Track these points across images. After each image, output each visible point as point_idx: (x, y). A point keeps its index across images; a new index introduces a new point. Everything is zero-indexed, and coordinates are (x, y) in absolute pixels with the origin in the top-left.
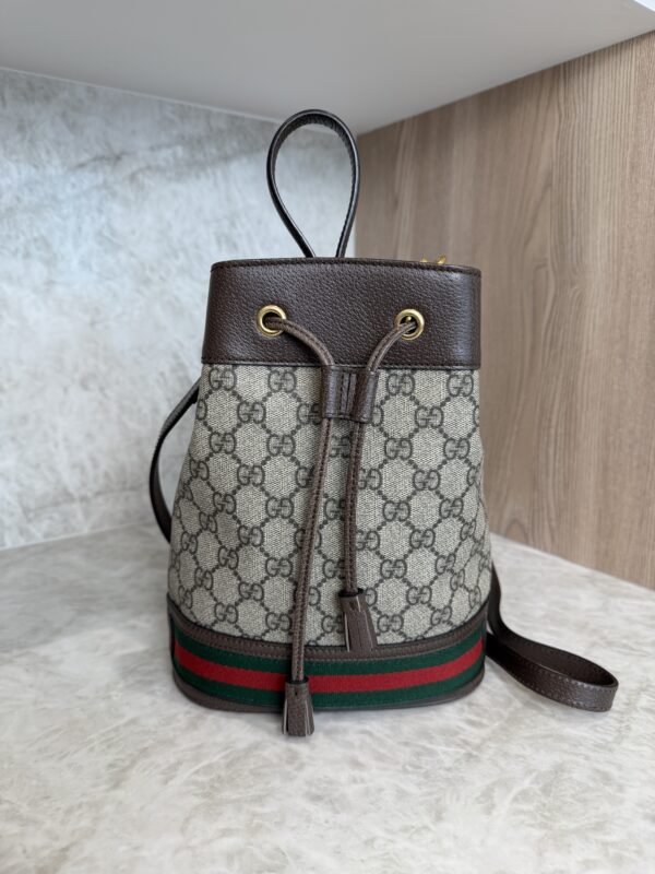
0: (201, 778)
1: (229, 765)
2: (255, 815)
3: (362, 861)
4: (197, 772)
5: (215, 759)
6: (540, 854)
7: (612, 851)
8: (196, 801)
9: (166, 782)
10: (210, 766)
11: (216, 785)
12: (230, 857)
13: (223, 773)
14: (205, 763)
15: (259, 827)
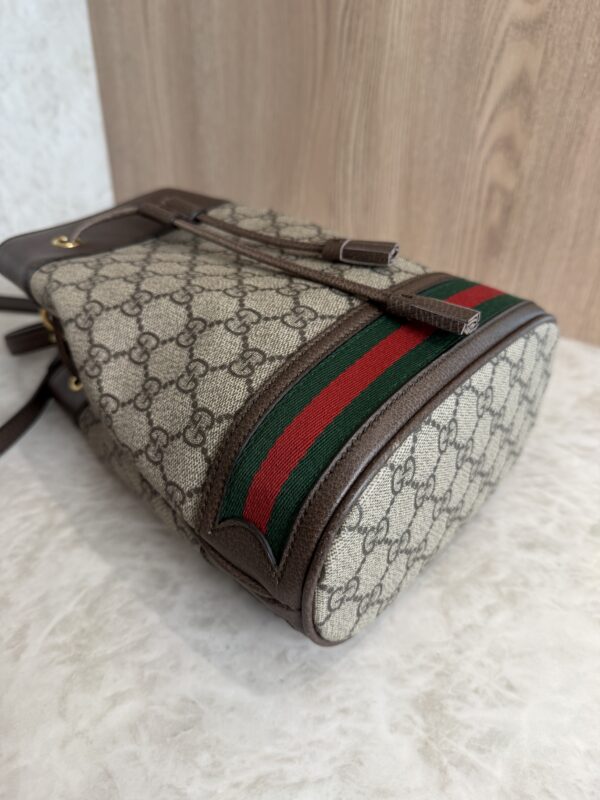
0: (61, 639)
1: (90, 612)
2: (143, 666)
3: (282, 681)
4: (52, 632)
5: (70, 608)
6: (446, 614)
7: (504, 590)
8: (65, 671)
9: (16, 657)
10: (66, 621)
11: (83, 642)
12: (133, 730)
13: (85, 624)
14: (58, 617)
15: (154, 679)
